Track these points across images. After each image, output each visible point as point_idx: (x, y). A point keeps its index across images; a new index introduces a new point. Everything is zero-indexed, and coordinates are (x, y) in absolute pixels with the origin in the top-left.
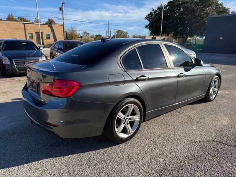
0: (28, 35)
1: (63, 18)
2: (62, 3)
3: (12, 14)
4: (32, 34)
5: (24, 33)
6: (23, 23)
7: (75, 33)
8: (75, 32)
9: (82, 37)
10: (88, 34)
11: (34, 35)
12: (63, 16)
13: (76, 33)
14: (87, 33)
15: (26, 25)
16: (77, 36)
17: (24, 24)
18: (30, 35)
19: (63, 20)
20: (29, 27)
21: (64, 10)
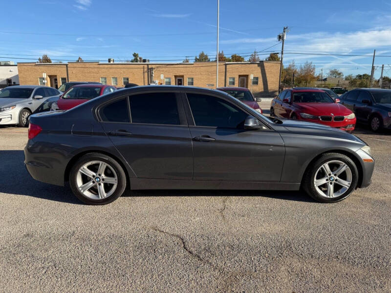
0: (228, 80)
1: (282, 52)
2: (284, 29)
3: (222, 52)
4: (234, 79)
5: (224, 78)
6: (224, 63)
7: (312, 73)
8: (312, 71)
9: (325, 79)
10: (340, 74)
11: (236, 79)
12: (283, 49)
13: (314, 73)
14: (337, 72)
15: (228, 66)
16: (314, 78)
17: (226, 65)
18: (232, 80)
19: (282, 54)
20: (231, 69)
21: (285, 38)
